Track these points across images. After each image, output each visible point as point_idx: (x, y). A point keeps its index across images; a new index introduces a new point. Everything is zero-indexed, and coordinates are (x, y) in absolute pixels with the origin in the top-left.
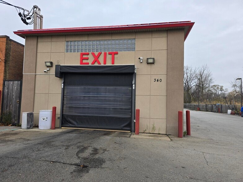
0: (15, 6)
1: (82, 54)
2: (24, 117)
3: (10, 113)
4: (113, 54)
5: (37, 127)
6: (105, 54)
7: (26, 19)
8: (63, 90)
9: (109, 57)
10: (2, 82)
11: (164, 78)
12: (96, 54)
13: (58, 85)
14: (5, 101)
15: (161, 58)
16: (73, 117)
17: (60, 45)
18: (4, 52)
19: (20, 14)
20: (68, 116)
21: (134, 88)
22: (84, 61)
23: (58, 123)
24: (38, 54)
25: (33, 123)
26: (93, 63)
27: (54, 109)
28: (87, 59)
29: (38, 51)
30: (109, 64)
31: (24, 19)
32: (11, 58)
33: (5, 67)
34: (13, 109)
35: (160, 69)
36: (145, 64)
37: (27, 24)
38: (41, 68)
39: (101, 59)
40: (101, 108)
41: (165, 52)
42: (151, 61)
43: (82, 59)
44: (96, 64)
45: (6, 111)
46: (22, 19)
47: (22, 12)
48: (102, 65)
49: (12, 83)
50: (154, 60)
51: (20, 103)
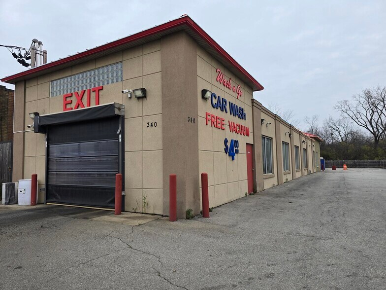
0: (6, 46)
1: (65, 97)
2: (3, 188)
4: (98, 91)
5: (17, 203)
6: (89, 92)
7: (24, 59)
8: (47, 149)
9: (93, 96)
12: (80, 93)
17: (45, 88)
19: (14, 55)
20: (52, 187)
21: (120, 140)
22: (68, 106)
23: (43, 196)
24: (27, 104)
26: (77, 107)
27: (35, 177)
29: (26, 101)
30: (93, 106)
35: (154, 105)
36: (134, 101)
37: (27, 65)
39: (85, 100)
40: (85, 174)
41: (159, 76)
42: (139, 93)
44: (80, 109)
46: (19, 61)
47: (16, 51)
48: (86, 108)
49: (5, 145)
50: (144, 91)
51: (11, 171)
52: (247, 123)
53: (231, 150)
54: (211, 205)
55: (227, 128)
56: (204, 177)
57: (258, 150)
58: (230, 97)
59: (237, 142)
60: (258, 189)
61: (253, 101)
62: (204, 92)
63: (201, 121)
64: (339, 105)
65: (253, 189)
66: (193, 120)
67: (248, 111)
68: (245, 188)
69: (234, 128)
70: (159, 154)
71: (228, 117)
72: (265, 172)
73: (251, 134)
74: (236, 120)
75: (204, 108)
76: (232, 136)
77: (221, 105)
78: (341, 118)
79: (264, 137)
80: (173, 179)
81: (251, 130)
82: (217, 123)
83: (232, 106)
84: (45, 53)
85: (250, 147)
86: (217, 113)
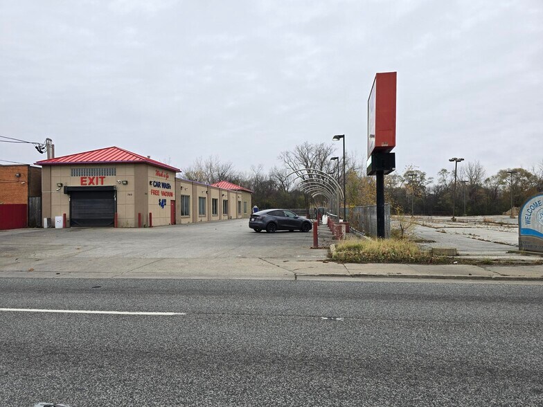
0: (32, 143)
1: (82, 178)
2: (45, 220)
3: (35, 219)
4: (102, 178)
5: (54, 227)
6: (97, 178)
8: (71, 202)
9: (100, 179)
10: (27, 198)
11: (133, 193)
12: (91, 177)
13: (66, 200)
14: (30, 211)
15: (131, 180)
16: (78, 220)
17: (67, 172)
18: (27, 176)
19: (36, 147)
20: (75, 219)
21: (115, 200)
22: (84, 183)
23: (68, 224)
24: (52, 178)
25: (51, 224)
26: (89, 184)
27: (65, 215)
28: (86, 181)
29: (52, 176)
30: (100, 185)
31: (40, 150)
32: (32, 180)
33: (29, 187)
34: (36, 216)
35: (131, 187)
36: (122, 186)
37: (42, 152)
38: (55, 189)
39: (95, 181)
40: (96, 213)
41: (133, 177)
42: (125, 182)
43: (82, 181)
44: (92, 185)
45: (32, 218)
46: (38, 150)
47: (38, 146)
48: (95, 185)
49: (34, 198)
50: (127, 182)
51: (41, 211)
52: (172, 190)
53: (162, 203)
54: (153, 225)
55: (160, 194)
56: (150, 214)
57: (178, 203)
58: (162, 180)
59: (165, 200)
60: (177, 222)
61: (175, 178)
62: (151, 182)
63: (149, 193)
64: (282, 156)
65: (174, 222)
66: (146, 194)
67: (172, 184)
68: (169, 221)
69: (164, 194)
70: (133, 206)
71: (161, 189)
72: (182, 214)
73: (174, 196)
74: (165, 190)
75: (151, 188)
76: (162, 197)
77: (158, 185)
78: (285, 168)
79: (183, 196)
80: (139, 214)
81: (174, 193)
82: (155, 193)
83: (163, 184)
84: (53, 146)
85: (173, 202)
86: (156, 189)
